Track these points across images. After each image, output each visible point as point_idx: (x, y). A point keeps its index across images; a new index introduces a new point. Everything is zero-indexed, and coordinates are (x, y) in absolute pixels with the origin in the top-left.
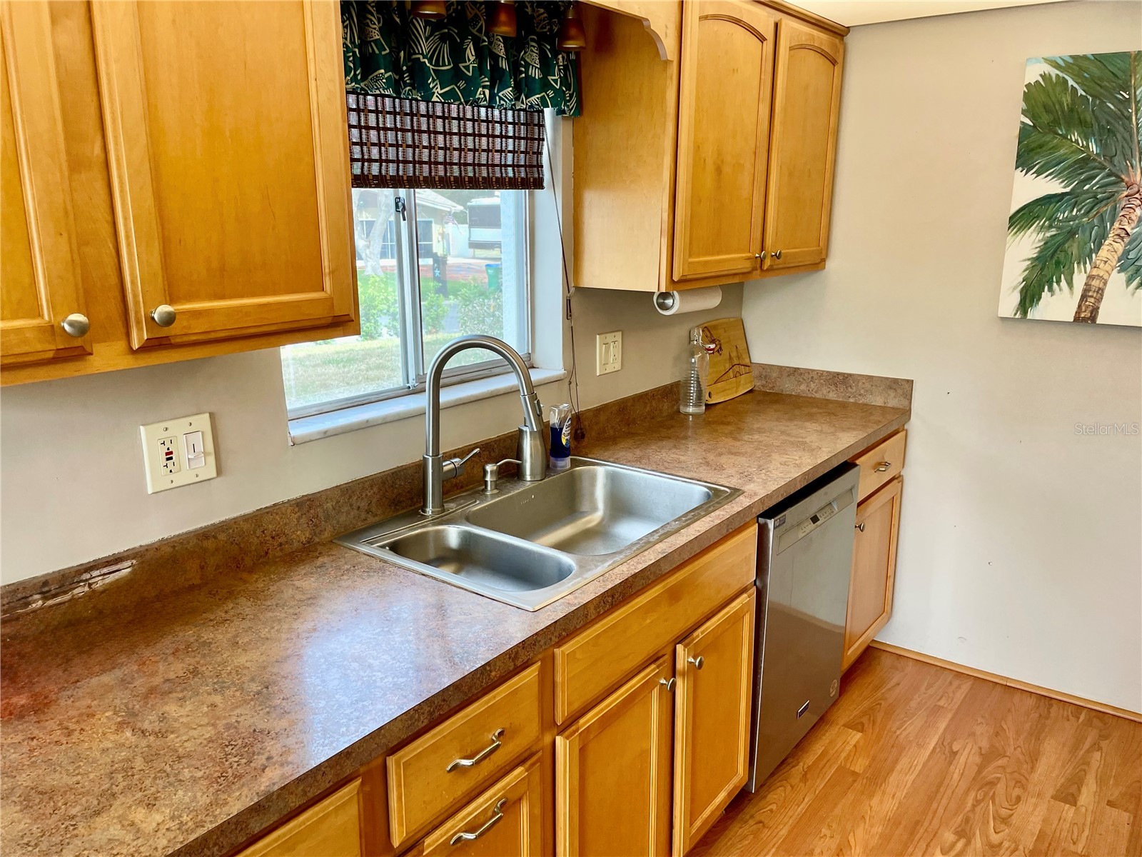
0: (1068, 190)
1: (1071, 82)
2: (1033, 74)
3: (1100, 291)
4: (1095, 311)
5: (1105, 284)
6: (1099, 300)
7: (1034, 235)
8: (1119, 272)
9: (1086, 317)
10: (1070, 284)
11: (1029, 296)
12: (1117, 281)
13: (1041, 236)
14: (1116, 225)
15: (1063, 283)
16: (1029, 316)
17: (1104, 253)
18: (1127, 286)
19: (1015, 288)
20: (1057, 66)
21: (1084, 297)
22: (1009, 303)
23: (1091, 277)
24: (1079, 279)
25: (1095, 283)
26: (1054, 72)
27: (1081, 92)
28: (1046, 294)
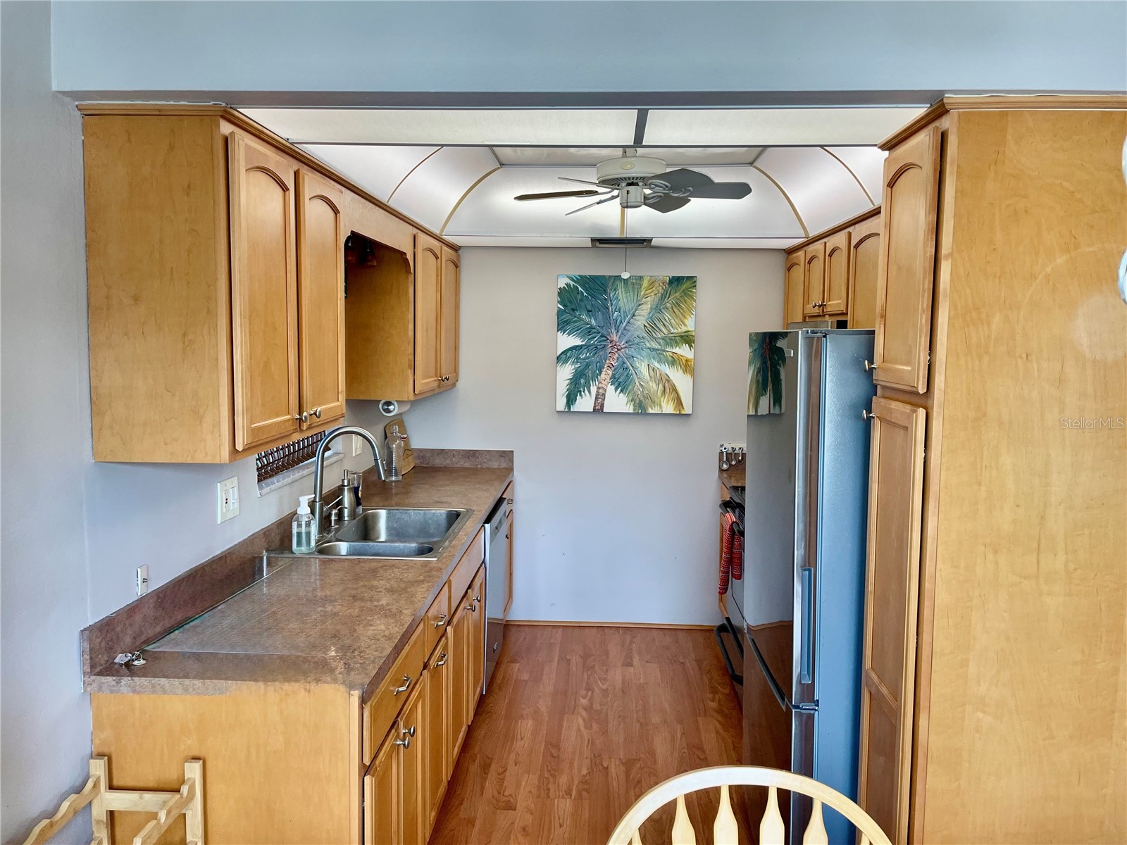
0: (584, 343)
1: (580, 289)
2: (562, 283)
3: (604, 395)
4: (602, 405)
5: (605, 391)
6: (604, 400)
7: (570, 366)
8: (611, 385)
9: (598, 410)
10: (589, 392)
11: (571, 400)
12: (610, 389)
13: (573, 367)
14: (608, 361)
15: (586, 391)
16: (572, 410)
17: (603, 375)
18: (616, 392)
19: (563, 395)
20: (573, 280)
21: (596, 398)
22: (561, 404)
23: (598, 388)
24: (594, 389)
25: (601, 391)
26: (572, 283)
27: (585, 294)
28: (579, 397)
